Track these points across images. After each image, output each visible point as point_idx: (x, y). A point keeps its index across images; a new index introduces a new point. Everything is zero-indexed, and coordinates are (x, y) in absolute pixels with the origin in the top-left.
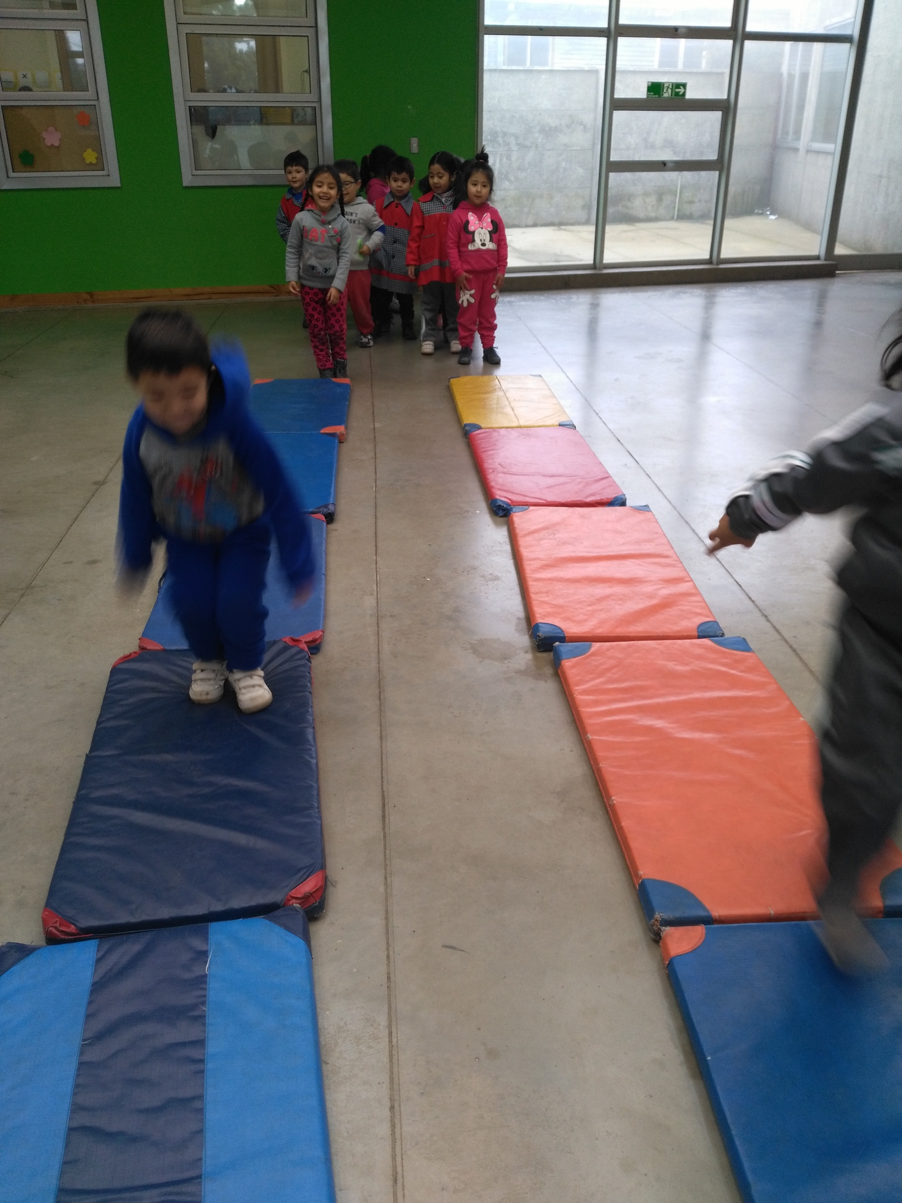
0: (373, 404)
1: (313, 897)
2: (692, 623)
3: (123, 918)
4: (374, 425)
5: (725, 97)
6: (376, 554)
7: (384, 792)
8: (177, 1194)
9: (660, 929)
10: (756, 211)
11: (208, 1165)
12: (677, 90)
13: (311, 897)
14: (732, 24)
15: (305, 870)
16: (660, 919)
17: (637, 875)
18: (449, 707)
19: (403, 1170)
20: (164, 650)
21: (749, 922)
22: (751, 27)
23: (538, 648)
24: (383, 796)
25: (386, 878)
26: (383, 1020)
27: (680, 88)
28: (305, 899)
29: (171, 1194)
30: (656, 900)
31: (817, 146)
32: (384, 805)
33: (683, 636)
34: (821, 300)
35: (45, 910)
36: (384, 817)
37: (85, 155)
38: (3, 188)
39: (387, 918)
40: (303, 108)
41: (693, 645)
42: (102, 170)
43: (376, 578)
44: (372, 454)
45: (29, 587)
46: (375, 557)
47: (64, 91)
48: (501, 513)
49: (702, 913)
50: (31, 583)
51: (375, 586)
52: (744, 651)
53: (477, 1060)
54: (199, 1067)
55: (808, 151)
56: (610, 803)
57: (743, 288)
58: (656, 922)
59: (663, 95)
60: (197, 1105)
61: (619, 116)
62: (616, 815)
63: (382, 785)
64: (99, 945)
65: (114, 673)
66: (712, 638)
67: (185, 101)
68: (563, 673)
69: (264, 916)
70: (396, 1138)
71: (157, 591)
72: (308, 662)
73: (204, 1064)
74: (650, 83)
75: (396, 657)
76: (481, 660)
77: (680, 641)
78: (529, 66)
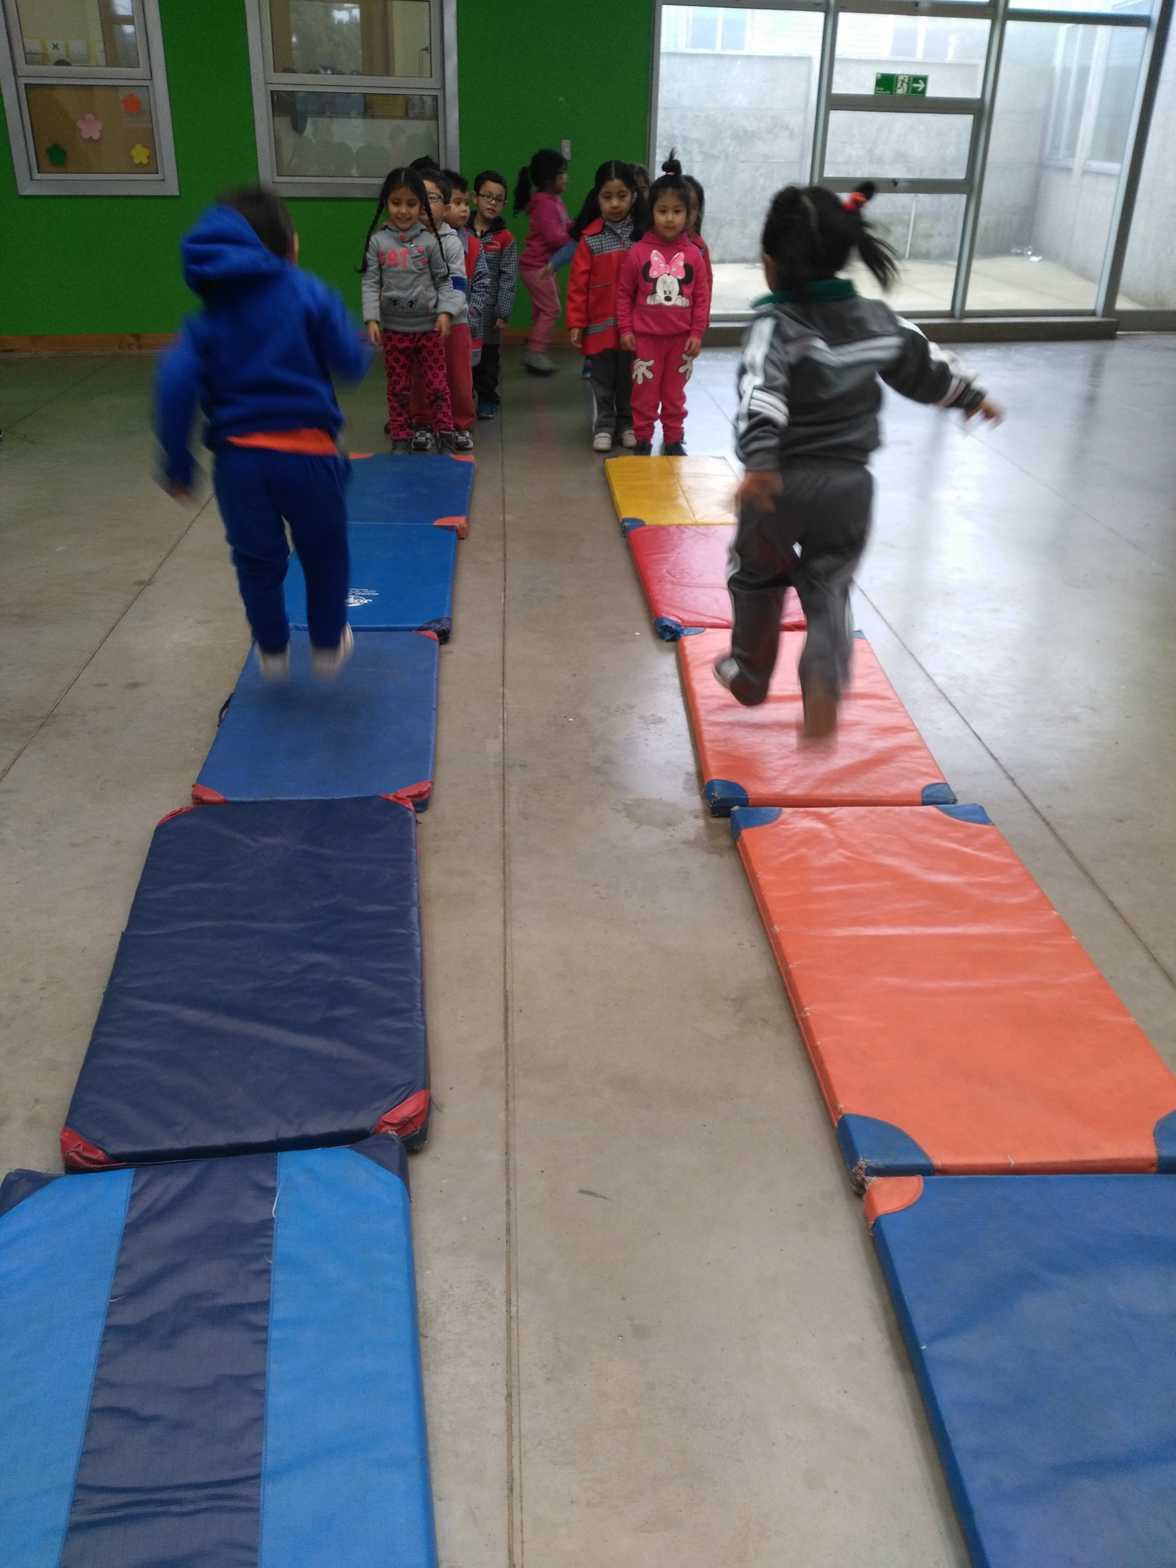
0: (503, 490)
1: (412, 1122)
2: (915, 785)
3: (167, 1143)
4: (504, 517)
5: (978, 95)
6: (503, 685)
7: (507, 991)
8: (229, 1497)
9: (863, 1180)
10: (1014, 250)
11: (269, 1462)
12: (915, 85)
13: (410, 1123)
15: (402, 1089)
16: (865, 1167)
17: (835, 1109)
18: (595, 885)
19: (521, 1477)
20: (226, 802)
21: (981, 1174)
22: (1015, 3)
23: (712, 812)
24: (506, 997)
25: (507, 1102)
26: (499, 1284)
28: (402, 1125)
29: (220, 1497)
30: (860, 1141)
31: (1098, 165)
32: (506, 1009)
33: (902, 801)
34: (1097, 368)
35: (65, 1130)
36: (506, 1025)
37: (134, 152)
38: (24, 194)
39: (507, 1153)
40: (421, 97)
41: (913, 814)
42: (155, 173)
43: (503, 716)
44: (501, 555)
45: (51, 715)
46: (501, 689)
47: (108, 66)
48: (668, 636)
49: (920, 1161)
50: (54, 710)
51: (501, 727)
52: (981, 823)
53: (621, 1338)
54: (261, 1335)
55: (1085, 172)
56: (802, 1015)
57: (994, 350)
58: (860, 1170)
59: (896, 91)
60: (257, 1384)
61: (836, 117)
62: (809, 1030)
63: (505, 984)
64: (135, 1176)
65: (160, 830)
66: (940, 806)
67: (267, 84)
68: (744, 846)
69: (350, 1145)
70: (513, 1435)
71: (217, 724)
72: (413, 823)
73: (267, 1332)
74: (879, 76)
75: (526, 819)
76: (637, 825)
77: (897, 808)
78: (719, 49)
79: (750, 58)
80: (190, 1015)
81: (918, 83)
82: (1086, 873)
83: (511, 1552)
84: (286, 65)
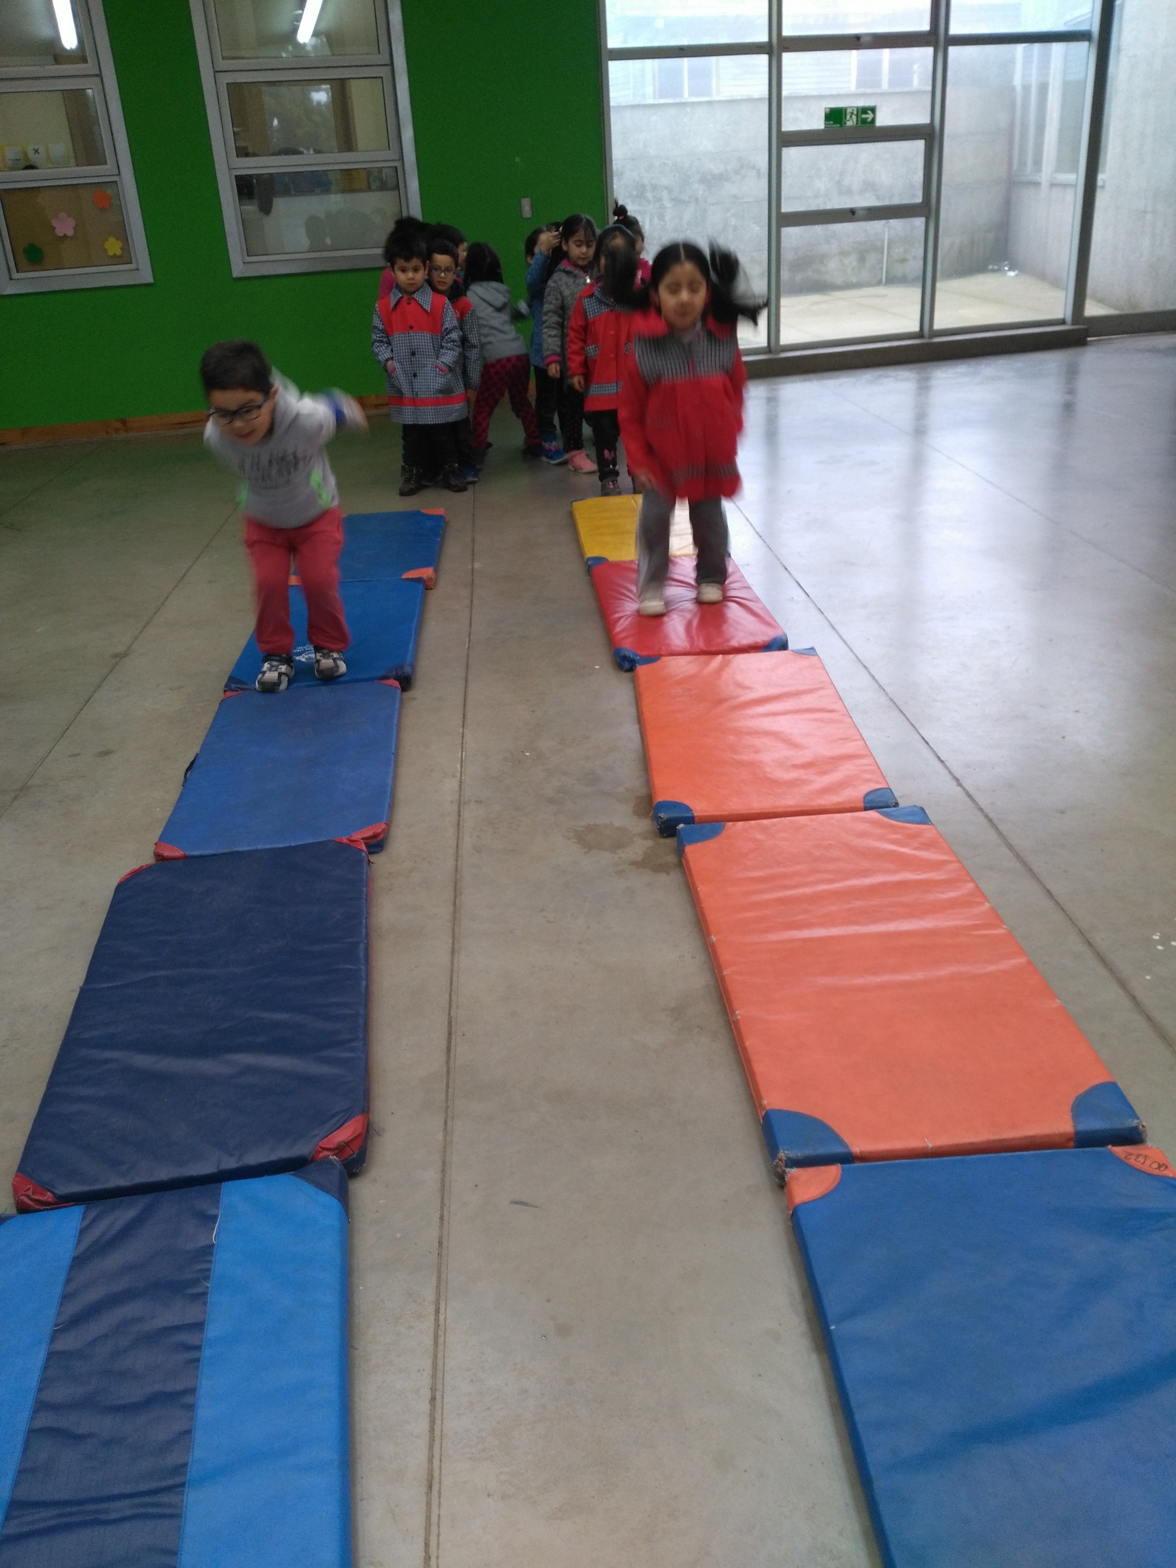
0: (473, 540)
1: (349, 1147)
2: (857, 793)
3: (112, 1182)
4: (473, 565)
5: (927, 121)
6: (463, 725)
7: (451, 1018)
8: (153, 1505)
9: (784, 1171)
10: (990, 267)
11: (193, 1471)
12: (864, 116)
13: (347, 1147)
14: (931, 27)
15: (341, 1115)
16: (785, 1158)
17: (762, 1107)
18: (542, 911)
19: (440, 1474)
20: (186, 857)
21: (898, 1159)
22: (955, 29)
23: (660, 833)
24: (450, 1023)
25: (446, 1122)
26: (429, 1294)
27: (868, 113)
28: (339, 1150)
29: (146, 1505)
30: (781, 1133)
31: (1061, 177)
32: (450, 1034)
33: (845, 808)
34: (1072, 373)
35: (17, 1176)
36: (449, 1049)
37: (107, 245)
38: (5, 293)
39: (443, 1171)
40: (380, 170)
41: (855, 819)
42: (129, 263)
43: (462, 756)
44: (468, 602)
45: (25, 787)
46: (461, 730)
47: (77, 166)
48: (626, 666)
49: (839, 1150)
50: (28, 782)
51: (459, 766)
52: (920, 823)
53: (544, 1338)
54: (192, 1355)
55: (1052, 185)
56: (734, 1019)
57: (964, 366)
58: (780, 1162)
59: (845, 123)
60: (188, 1400)
61: (792, 155)
62: (740, 1033)
63: (450, 1010)
64: (85, 1213)
65: (120, 888)
66: (882, 810)
67: (230, 169)
68: (687, 861)
69: (293, 1172)
70: (435, 1435)
71: (182, 784)
72: (365, 863)
73: (201, 1351)
74: (828, 110)
75: (479, 852)
76: (587, 850)
77: (838, 816)
78: (686, 97)
79: (710, 103)
80: (143, 1061)
81: (866, 113)
82: (1024, 863)
83: (427, 1545)
84: (250, 150)
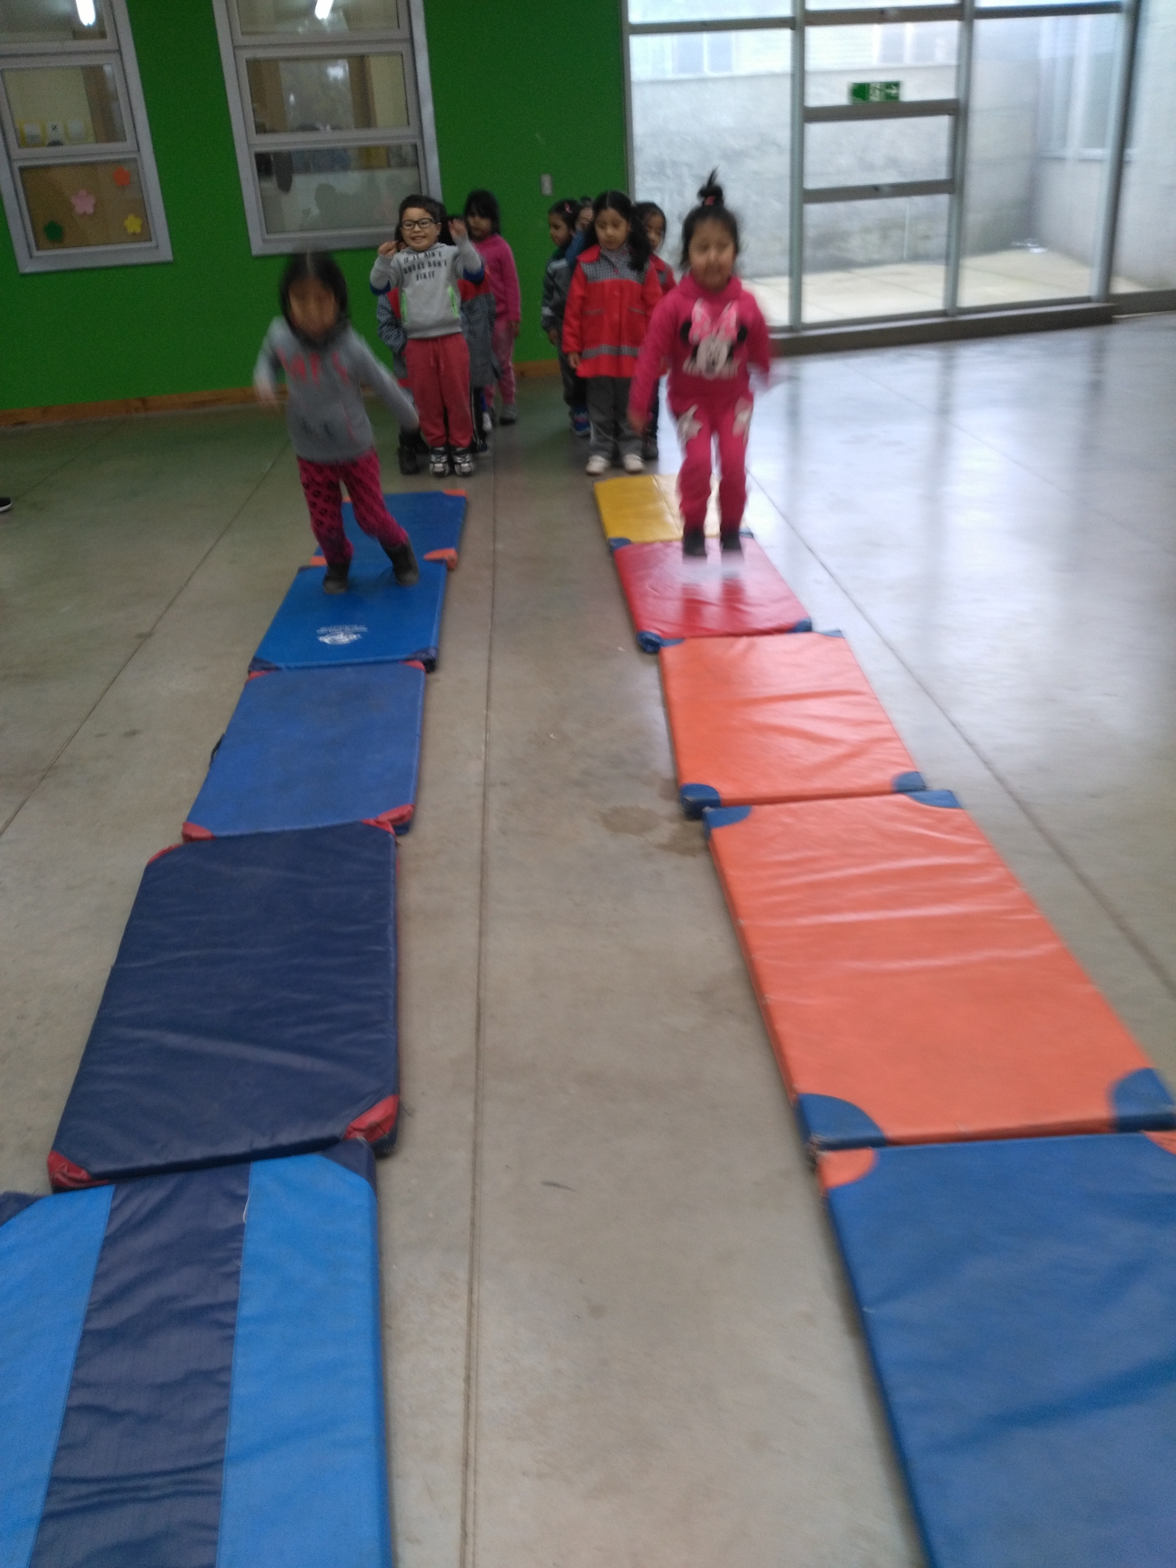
0: (494, 520)
1: (381, 1128)
2: (885, 776)
3: (146, 1159)
4: (494, 546)
5: (952, 95)
6: (487, 707)
7: (480, 999)
8: (194, 1482)
9: (817, 1155)
10: (1013, 243)
11: (232, 1447)
12: (888, 91)
15: (371, 1096)
16: (818, 1142)
17: (793, 1091)
18: (569, 893)
19: (476, 1453)
20: (213, 838)
21: (932, 1143)
23: (686, 815)
24: (479, 1004)
25: (476, 1103)
26: (462, 1274)
27: (892, 89)
28: (370, 1131)
29: (184, 1482)
30: (815, 1118)
31: (1090, 152)
32: (479, 1015)
33: (872, 792)
34: (1099, 352)
35: (51, 1154)
36: (478, 1028)
37: (127, 223)
38: (25, 272)
39: (475, 1152)
40: (401, 146)
41: (883, 803)
42: (149, 241)
43: (486, 737)
44: (490, 583)
45: (52, 768)
46: (485, 712)
47: (96, 143)
48: (650, 649)
49: (871, 1134)
50: (55, 761)
51: (483, 748)
52: (950, 807)
54: (227, 1332)
55: (1078, 160)
56: (765, 1002)
57: (989, 345)
58: (813, 1146)
59: (870, 99)
60: (223, 1378)
62: (771, 1017)
63: (479, 991)
64: (115, 1193)
65: (152, 869)
66: (911, 794)
67: (249, 146)
68: (715, 845)
69: (320, 1152)
70: (470, 1414)
71: (208, 765)
72: (393, 846)
73: (234, 1329)
74: (853, 85)
75: (505, 834)
76: (613, 833)
77: (867, 799)
78: (708, 72)
79: (732, 79)
80: (173, 1040)
82: (1056, 848)
84: (268, 127)
